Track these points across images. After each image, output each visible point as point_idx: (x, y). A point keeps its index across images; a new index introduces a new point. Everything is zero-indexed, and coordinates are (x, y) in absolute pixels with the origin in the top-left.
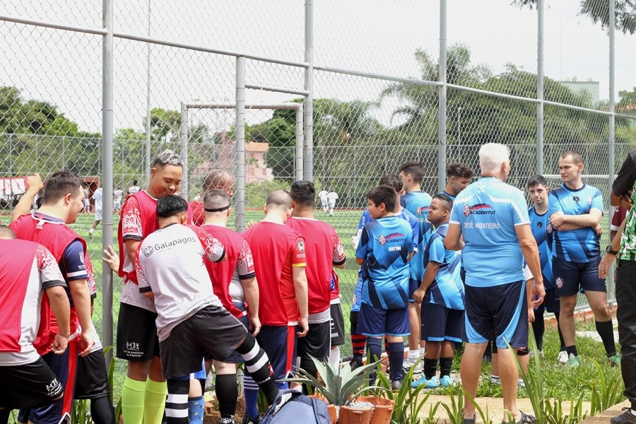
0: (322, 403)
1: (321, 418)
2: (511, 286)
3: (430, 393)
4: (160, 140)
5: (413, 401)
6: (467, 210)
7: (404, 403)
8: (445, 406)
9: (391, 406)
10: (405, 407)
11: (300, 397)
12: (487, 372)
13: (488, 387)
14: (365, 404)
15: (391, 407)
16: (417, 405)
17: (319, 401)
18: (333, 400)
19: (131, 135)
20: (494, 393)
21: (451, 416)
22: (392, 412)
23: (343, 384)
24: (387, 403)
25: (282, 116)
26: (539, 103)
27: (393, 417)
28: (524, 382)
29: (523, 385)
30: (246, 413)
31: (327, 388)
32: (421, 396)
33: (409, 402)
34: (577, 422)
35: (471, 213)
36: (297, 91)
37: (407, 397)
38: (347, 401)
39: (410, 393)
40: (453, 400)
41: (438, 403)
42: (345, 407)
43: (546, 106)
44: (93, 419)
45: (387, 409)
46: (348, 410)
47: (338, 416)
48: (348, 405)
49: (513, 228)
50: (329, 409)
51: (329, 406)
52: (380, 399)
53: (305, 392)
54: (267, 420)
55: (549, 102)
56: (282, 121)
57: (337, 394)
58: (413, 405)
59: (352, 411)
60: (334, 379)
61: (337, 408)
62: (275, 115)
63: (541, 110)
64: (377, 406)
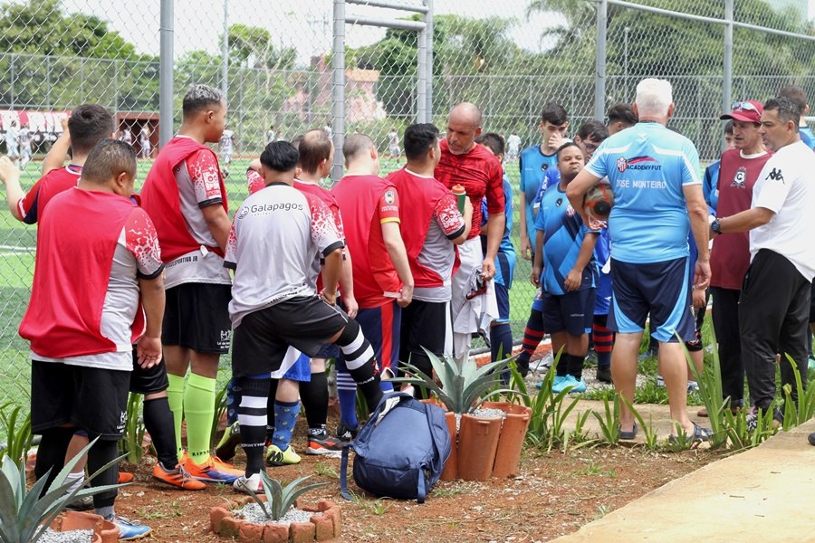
0: (439, 411)
1: (437, 429)
2: (674, 264)
3: (579, 398)
4: (239, 65)
5: (556, 409)
6: (621, 164)
7: (544, 410)
8: (597, 416)
9: (527, 414)
10: (546, 416)
11: (410, 402)
12: (652, 371)
13: (653, 392)
14: (493, 411)
15: (526, 416)
16: (562, 414)
17: (434, 408)
18: (452, 406)
19: (203, 60)
20: (661, 398)
21: (604, 428)
22: (529, 422)
23: (466, 385)
24: (521, 410)
25: (396, 36)
26: (728, 25)
27: (530, 428)
28: (699, 386)
29: (698, 388)
30: (342, 421)
31: (445, 391)
32: (567, 401)
33: (550, 409)
34: (766, 439)
35: (628, 167)
36: (413, 7)
37: (548, 403)
38: (471, 408)
39: (552, 398)
40: (607, 408)
41: (588, 411)
42: (468, 415)
43: (736, 28)
44: (146, 427)
45: (521, 418)
46: (471, 420)
47: (458, 426)
48: (472, 412)
49: (681, 187)
50: (448, 417)
51: (446, 414)
52: (513, 406)
53: (418, 395)
54: (368, 431)
55: (740, 24)
56: (397, 42)
57: (458, 398)
58: (556, 414)
59: (476, 420)
60: (454, 379)
61: (458, 417)
62: (388, 35)
63: (729, 34)
64: (509, 415)
